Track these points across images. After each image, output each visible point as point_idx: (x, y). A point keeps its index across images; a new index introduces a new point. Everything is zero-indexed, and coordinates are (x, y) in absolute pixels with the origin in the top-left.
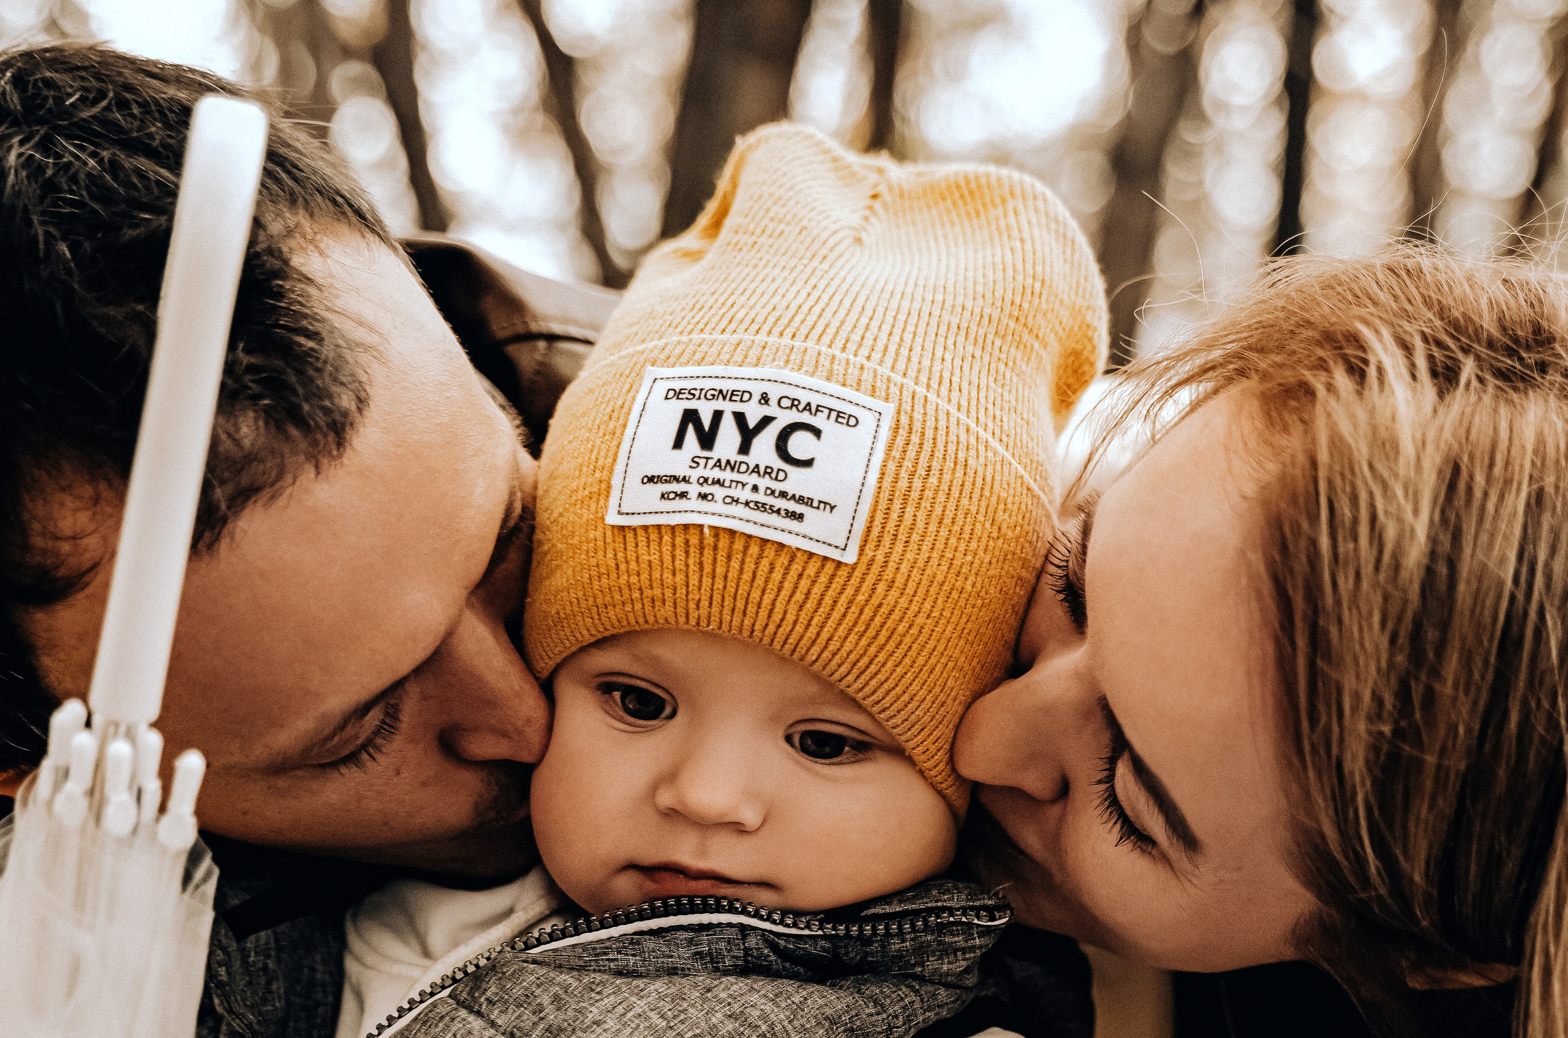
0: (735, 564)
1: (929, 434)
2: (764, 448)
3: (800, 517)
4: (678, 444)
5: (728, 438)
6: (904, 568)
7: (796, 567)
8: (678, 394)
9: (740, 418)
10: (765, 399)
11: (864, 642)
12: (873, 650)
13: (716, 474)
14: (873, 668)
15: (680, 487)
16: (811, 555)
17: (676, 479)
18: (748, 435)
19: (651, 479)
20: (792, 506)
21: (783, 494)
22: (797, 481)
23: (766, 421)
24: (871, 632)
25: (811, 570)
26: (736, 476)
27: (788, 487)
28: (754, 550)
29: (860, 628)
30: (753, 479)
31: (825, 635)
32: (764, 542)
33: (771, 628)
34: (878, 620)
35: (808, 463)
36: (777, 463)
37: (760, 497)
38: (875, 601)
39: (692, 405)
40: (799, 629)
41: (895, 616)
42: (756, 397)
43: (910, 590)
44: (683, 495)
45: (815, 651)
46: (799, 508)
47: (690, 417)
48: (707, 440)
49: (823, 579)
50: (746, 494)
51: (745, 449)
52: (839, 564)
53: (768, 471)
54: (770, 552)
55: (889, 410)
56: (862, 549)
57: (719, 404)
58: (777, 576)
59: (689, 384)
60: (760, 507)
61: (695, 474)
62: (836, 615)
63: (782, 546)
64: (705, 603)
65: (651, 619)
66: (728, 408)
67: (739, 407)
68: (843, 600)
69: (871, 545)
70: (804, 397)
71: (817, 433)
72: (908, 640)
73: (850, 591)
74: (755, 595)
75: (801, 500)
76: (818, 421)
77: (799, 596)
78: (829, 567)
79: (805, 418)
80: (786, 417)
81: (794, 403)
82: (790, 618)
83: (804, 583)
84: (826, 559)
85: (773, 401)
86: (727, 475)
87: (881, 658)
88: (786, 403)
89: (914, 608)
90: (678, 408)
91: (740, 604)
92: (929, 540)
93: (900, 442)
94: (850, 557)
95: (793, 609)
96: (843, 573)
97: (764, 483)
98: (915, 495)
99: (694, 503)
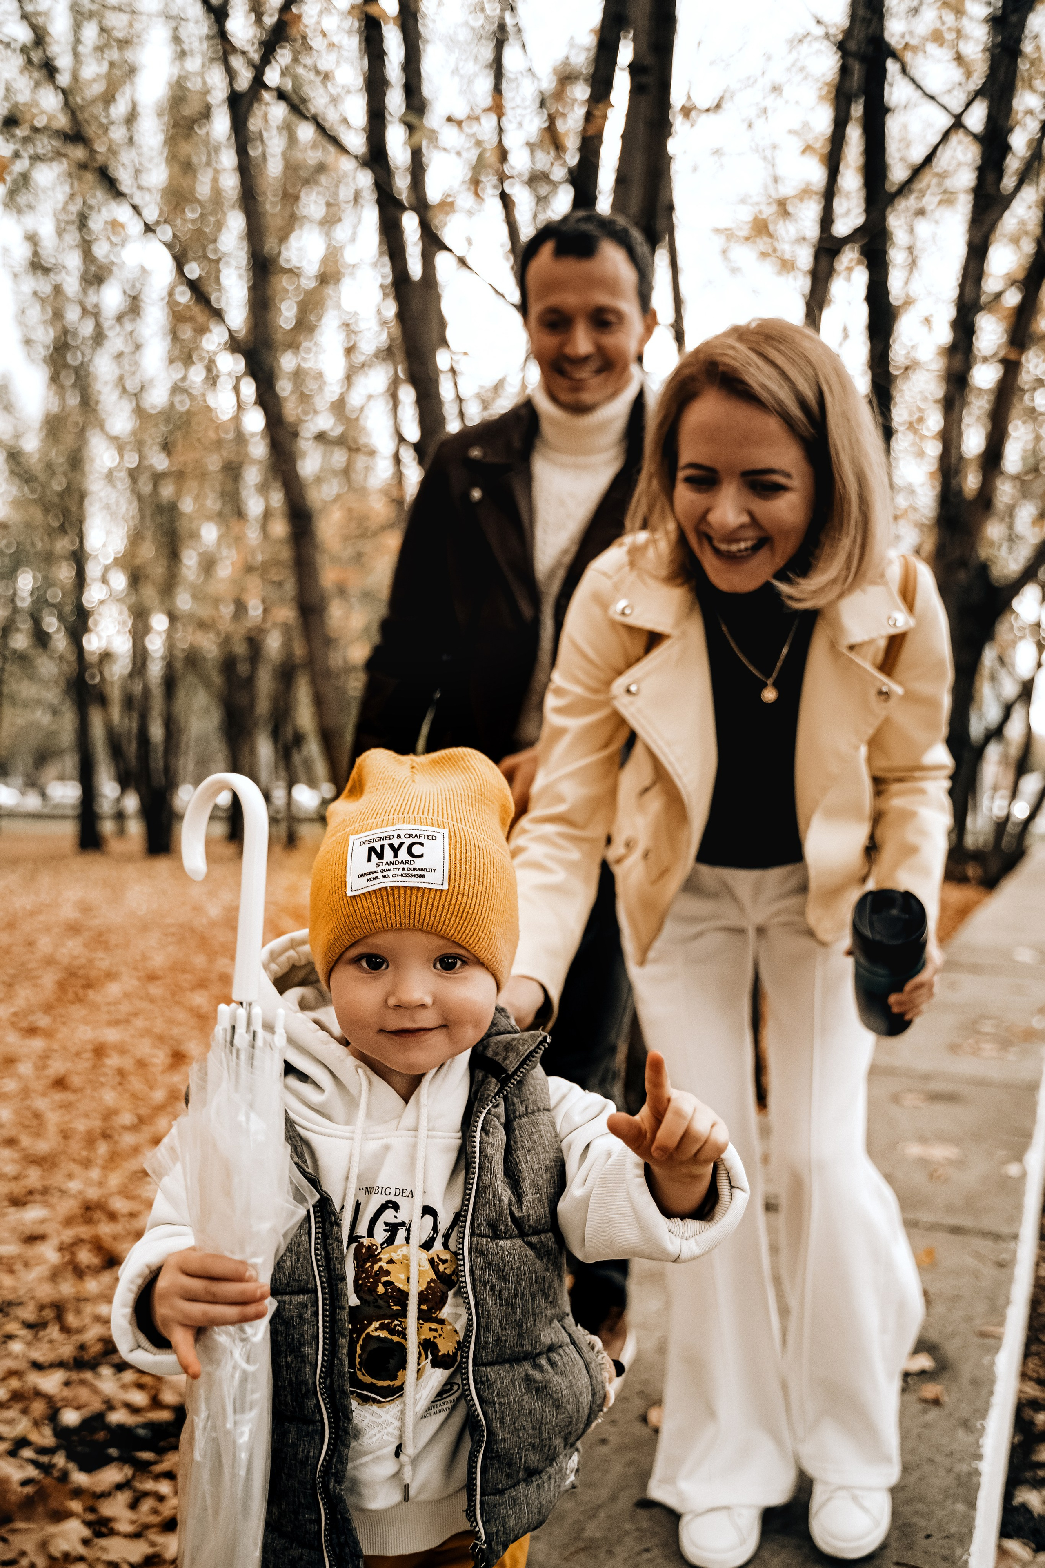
0: (402, 899)
1: (463, 838)
2: (403, 854)
3: (423, 876)
4: (369, 860)
5: (388, 854)
6: (466, 888)
7: (426, 895)
8: (364, 843)
9: (391, 846)
10: (399, 836)
11: (458, 919)
12: (462, 922)
13: (387, 867)
14: (463, 929)
15: (374, 875)
16: (431, 889)
17: (372, 873)
18: (396, 851)
19: (362, 875)
20: (419, 873)
21: (415, 869)
22: (419, 863)
23: (401, 844)
24: (460, 915)
25: (432, 895)
26: (395, 866)
27: (416, 866)
28: (408, 892)
29: (455, 913)
30: (402, 866)
31: (443, 919)
32: (412, 888)
33: (421, 921)
34: (461, 909)
35: (422, 856)
36: (410, 858)
37: (406, 872)
38: (459, 902)
39: (371, 845)
40: (432, 919)
41: (468, 907)
42: (395, 836)
43: (470, 896)
44: (376, 878)
45: (440, 926)
46: (422, 873)
47: (372, 850)
48: (380, 856)
49: (437, 898)
50: (401, 872)
51: (396, 856)
52: (442, 891)
53: (407, 862)
54: (415, 892)
55: (446, 831)
56: (449, 884)
57: (382, 842)
58: (419, 900)
59: (368, 838)
60: (407, 875)
61: (379, 869)
62: (445, 911)
63: (418, 888)
64: (393, 917)
65: (373, 929)
66: (385, 843)
67: (390, 842)
68: (447, 904)
69: (452, 881)
70: (414, 833)
71: (422, 844)
72: (474, 916)
73: (448, 900)
74: (412, 909)
75: (422, 870)
76: (421, 840)
77: (429, 906)
78: (439, 893)
79: (416, 840)
80: (408, 842)
81: (411, 836)
82: (428, 915)
83: (430, 901)
84: (436, 890)
85: (402, 836)
86: (392, 867)
87: (465, 924)
88: (407, 836)
89: (474, 902)
90: (365, 848)
91: (407, 914)
92: (473, 876)
93: (453, 842)
94: (445, 887)
95: (428, 911)
96: (444, 894)
97: (406, 866)
98: (464, 860)
99: (381, 880)
